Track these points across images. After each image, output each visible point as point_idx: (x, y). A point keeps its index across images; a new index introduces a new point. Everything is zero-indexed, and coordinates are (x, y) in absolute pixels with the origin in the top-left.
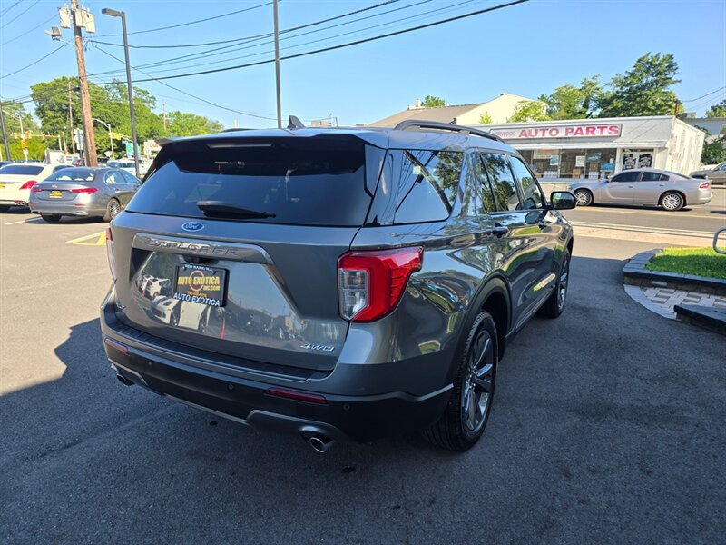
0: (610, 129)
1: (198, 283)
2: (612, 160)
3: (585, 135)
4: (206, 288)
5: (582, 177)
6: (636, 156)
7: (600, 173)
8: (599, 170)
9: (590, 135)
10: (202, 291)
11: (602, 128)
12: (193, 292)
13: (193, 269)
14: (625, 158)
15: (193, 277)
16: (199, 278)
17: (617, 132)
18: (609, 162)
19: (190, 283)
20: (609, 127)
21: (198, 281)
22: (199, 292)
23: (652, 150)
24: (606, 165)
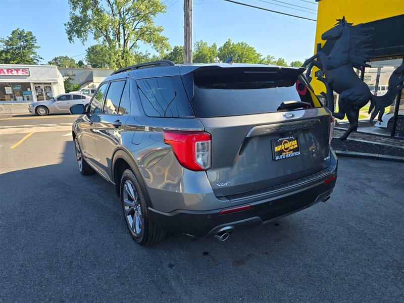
0: (22, 71)
1: (287, 146)
2: (29, 89)
3: (7, 74)
4: (292, 148)
5: (12, 100)
6: (42, 87)
7: (23, 97)
8: (22, 95)
9: (10, 74)
10: (290, 150)
11: (17, 70)
12: (285, 152)
13: (283, 140)
14: (36, 88)
15: (284, 144)
16: (287, 144)
17: (27, 73)
18: (27, 90)
19: (283, 148)
20: (21, 70)
21: (287, 145)
22: (288, 151)
23: (51, 84)
24: (26, 92)
